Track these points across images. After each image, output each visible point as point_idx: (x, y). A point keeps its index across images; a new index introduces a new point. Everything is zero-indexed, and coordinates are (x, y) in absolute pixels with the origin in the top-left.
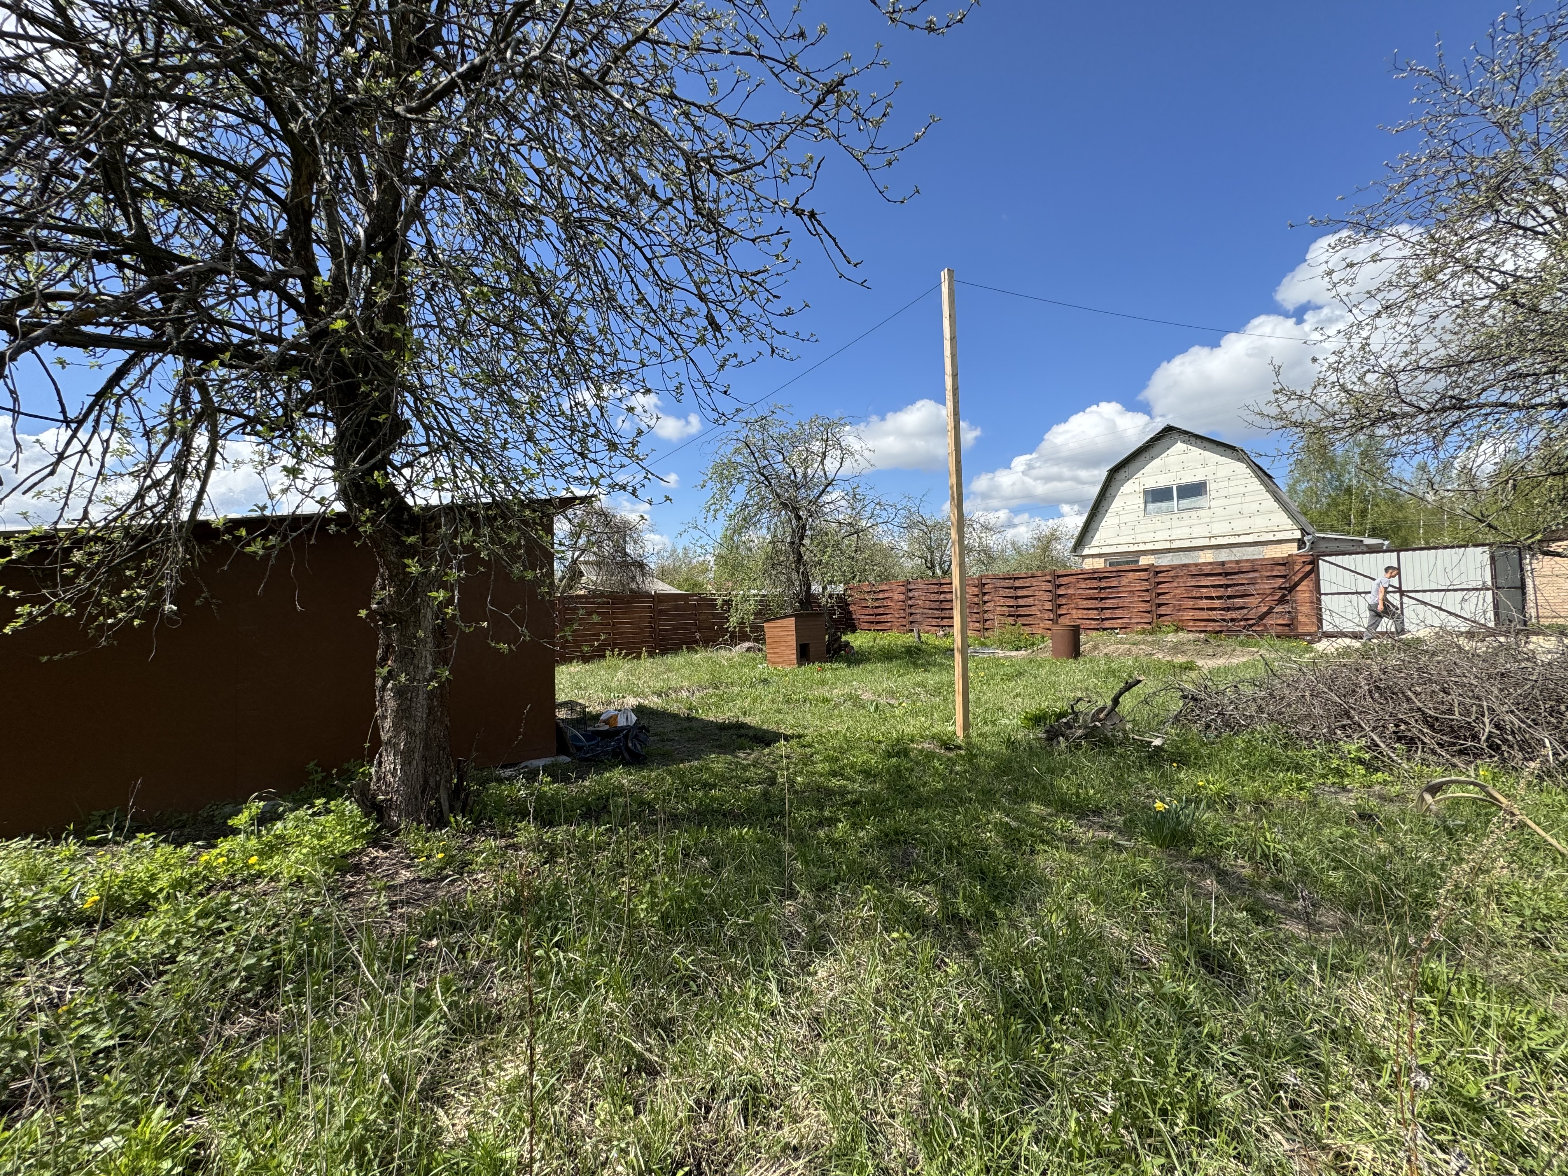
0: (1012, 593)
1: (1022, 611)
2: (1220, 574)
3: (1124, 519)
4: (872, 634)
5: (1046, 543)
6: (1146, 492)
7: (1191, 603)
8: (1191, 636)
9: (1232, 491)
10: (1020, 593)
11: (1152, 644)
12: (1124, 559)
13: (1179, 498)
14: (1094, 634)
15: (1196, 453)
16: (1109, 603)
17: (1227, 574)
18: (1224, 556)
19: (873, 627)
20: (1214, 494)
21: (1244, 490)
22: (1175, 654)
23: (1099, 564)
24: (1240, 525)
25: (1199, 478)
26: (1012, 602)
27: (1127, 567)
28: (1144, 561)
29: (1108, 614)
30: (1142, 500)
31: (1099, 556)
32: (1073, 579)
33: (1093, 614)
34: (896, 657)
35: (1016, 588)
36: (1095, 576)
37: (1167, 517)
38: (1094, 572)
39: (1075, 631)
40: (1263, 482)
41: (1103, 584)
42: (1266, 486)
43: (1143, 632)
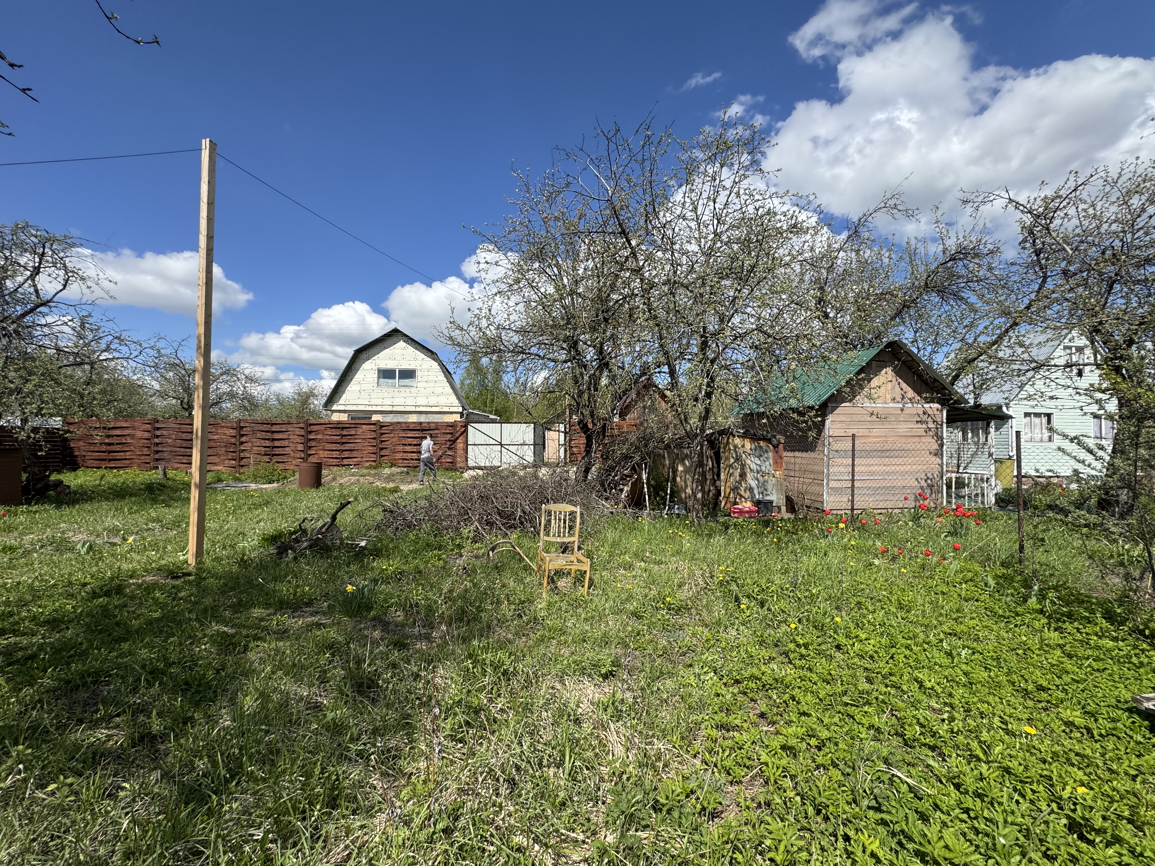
0: (269, 435)
1: (277, 451)
2: (418, 430)
3: (364, 387)
4: (99, 473)
5: (305, 398)
6: (379, 371)
7: (401, 448)
8: (399, 470)
9: (430, 378)
10: (276, 436)
11: (374, 475)
12: (361, 415)
13: (400, 378)
14: (335, 468)
15: (411, 350)
16: (347, 447)
17: (423, 430)
18: (423, 419)
19: (104, 464)
20: (419, 379)
21: (436, 379)
22: (388, 482)
23: (344, 417)
24: (432, 401)
25: (412, 367)
26: (268, 443)
27: (362, 422)
28: (375, 418)
29: (346, 454)
30: (376, 375)
31: (344, 411)
32: (322, 428)
33: (335, 454)
34: (131, 495)
35: (273, 432)
36: (339, 426)
37: (391, 390)
38: (339, 423)
39: (319, 467)
40: (446, 376)
41: (345, 433)
42: (447, 379)
43: (370, 467)
